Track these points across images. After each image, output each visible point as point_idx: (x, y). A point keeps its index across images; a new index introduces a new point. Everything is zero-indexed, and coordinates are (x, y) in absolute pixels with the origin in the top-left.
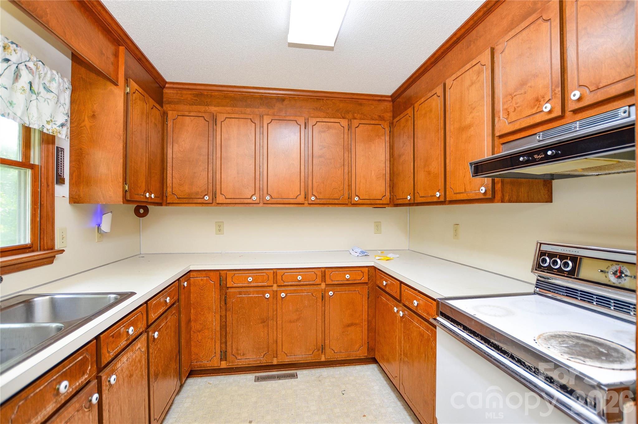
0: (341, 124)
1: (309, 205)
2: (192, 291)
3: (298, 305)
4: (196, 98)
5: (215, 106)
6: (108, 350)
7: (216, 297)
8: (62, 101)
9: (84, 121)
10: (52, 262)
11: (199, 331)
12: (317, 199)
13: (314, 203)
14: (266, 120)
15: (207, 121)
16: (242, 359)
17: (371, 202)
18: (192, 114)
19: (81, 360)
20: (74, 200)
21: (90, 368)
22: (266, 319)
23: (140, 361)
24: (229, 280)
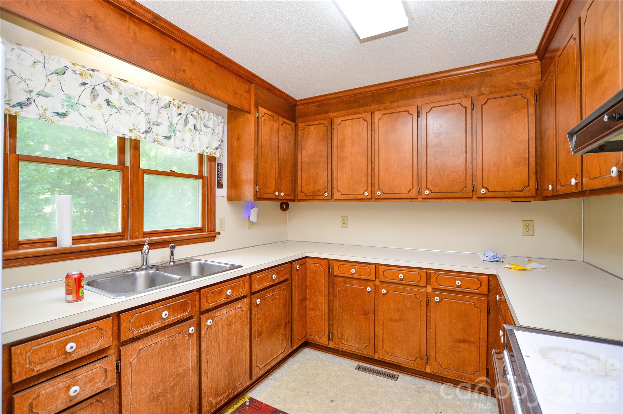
0: (462, 104)
1: (424, 200)
2: (307, 274)
3: (400, 304)
4: (318, 109)
5: (333, 112)
6: (207, 300)
7: (326, 283)
8: (217, 132)
9: (234, 143)
10: (214, 241)
11: (313, 310)
12: (432, 192)
13: (428, 197)
14: (377, 115)
15: (326, 127)
16: (346, 344)
17: (505, 195)
18: (315, 123)
19: (183, 301)
20: (230, 199)
21: (190, 309)
22: (367, 312)
23: (241, 317)
24: (336, 269)
